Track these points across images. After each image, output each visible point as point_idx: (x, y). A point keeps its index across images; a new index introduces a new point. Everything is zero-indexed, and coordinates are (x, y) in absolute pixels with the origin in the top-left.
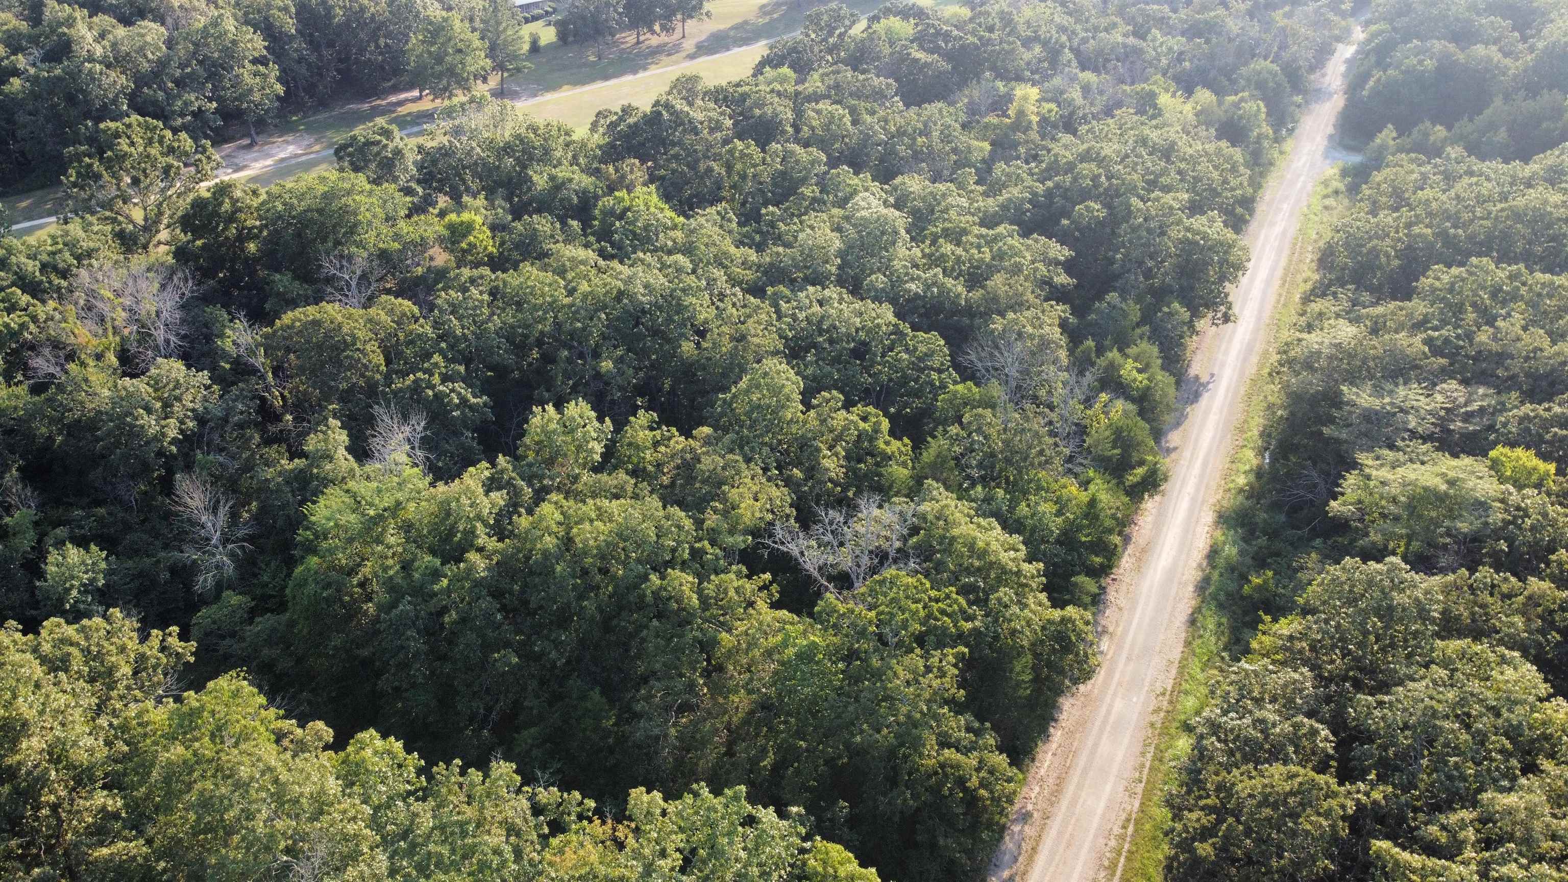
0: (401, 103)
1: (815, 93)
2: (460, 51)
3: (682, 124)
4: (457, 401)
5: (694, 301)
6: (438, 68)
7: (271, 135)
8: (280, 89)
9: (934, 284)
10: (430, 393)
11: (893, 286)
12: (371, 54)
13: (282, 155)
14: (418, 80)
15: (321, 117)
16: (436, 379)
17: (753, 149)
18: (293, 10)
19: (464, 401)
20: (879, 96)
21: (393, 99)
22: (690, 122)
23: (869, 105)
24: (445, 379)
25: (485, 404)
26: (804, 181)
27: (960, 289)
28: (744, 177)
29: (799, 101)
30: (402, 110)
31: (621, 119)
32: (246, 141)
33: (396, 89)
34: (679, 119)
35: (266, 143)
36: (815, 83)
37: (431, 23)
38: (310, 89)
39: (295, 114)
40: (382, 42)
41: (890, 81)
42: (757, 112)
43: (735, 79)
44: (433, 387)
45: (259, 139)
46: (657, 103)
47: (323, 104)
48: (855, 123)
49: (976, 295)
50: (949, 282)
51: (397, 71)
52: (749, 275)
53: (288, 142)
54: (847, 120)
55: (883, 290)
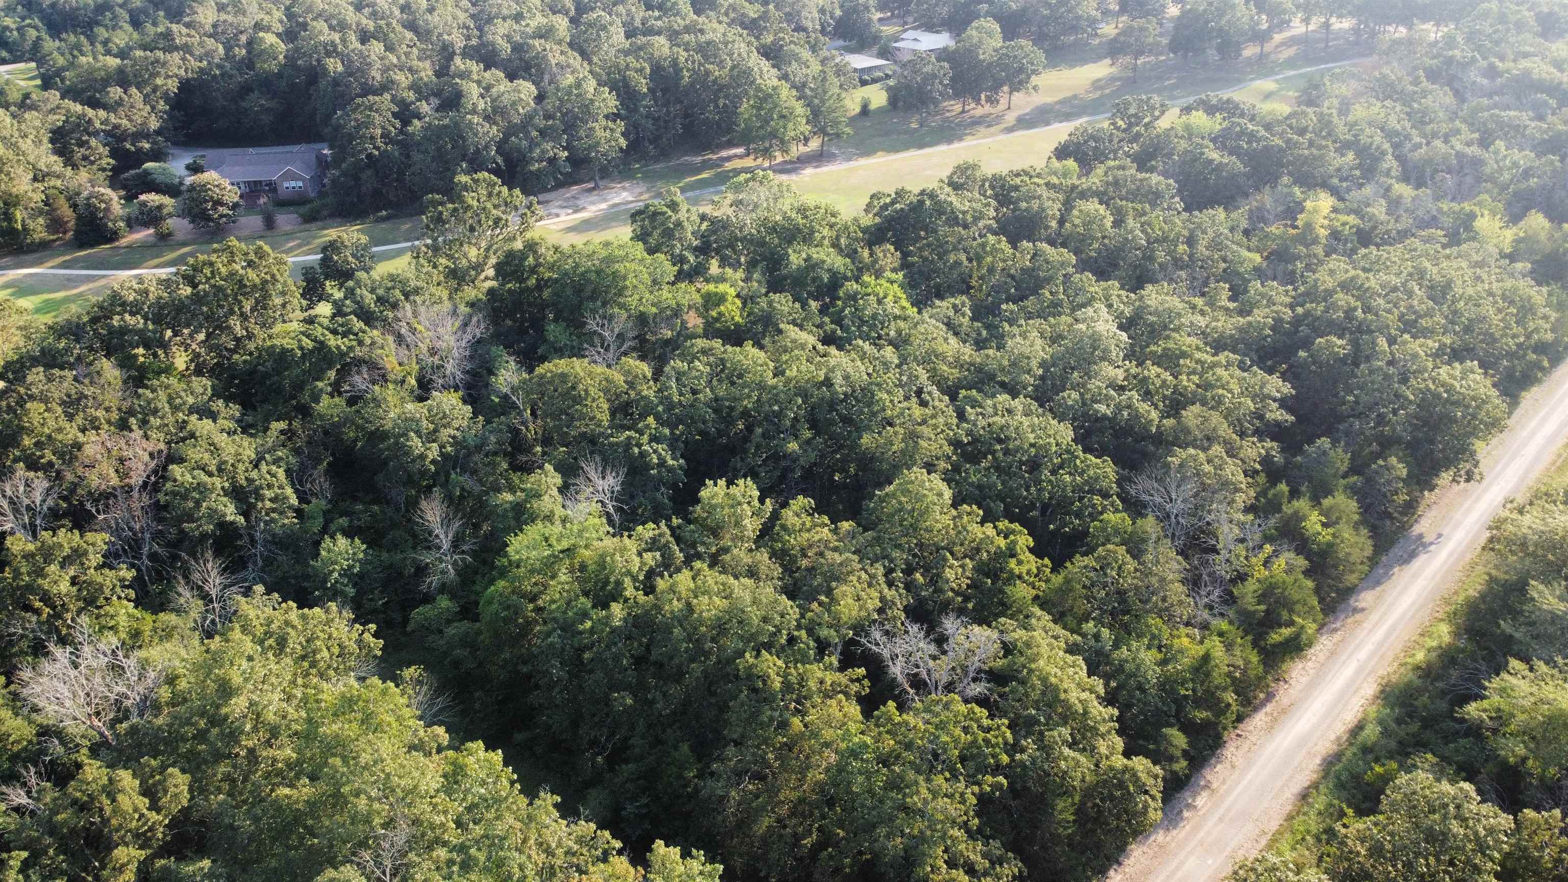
0: (729, 159)
1: (1090, 189)
2: (784, 117)
3: (944, 213)
4: (655, 461)
5: (885, 396)
6: (762, 132)
7: (613, 181)
8: (623, 143)
9: (1129, 407)
10: (636, 450)
11: (1084, 404)
12: (711, 114)
13: (617, 200)
14: (746, 139)
15: (658, 166)
16: (645, 439)
17: (1005, 245)
18: (648, 71)
19: (662, 463)
20: (1154, 197)
21: (724, 153)
22: (953, 212)
23: (1139, 206)
24: (654, 439)
25: (681, 467)
26: (1049, 280)
27: (1154, 415)
28: (991, 270)
29: (1071, 196)
30: (729, 166)
31: (893, 202)
32: (591, 185)
33: (730, 144)
34: (940, 208)
35: (606, 188)
36: (1096, 179)
37: (761, 90)
38: (655, 140)
39: (637, 162)
40: (721, 103)
41: (1171, 181)
42: (1024, 205)
43: (1016, 167)
44: (639, 445)
45: (601, 183)
46: (922, 193)
47: (664, 154)
48: (1117, 224)
49: (1169, 422)
50: (1143, 407)
51: (729, 130)
52: (953, 374)
53: (624, 188)
54: (1109, 222)
55: (1072, 407)
